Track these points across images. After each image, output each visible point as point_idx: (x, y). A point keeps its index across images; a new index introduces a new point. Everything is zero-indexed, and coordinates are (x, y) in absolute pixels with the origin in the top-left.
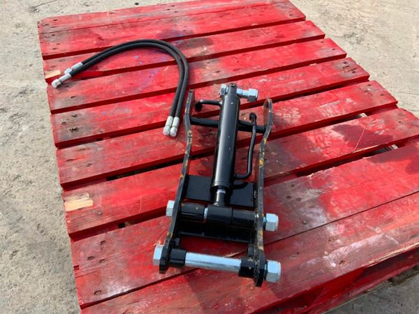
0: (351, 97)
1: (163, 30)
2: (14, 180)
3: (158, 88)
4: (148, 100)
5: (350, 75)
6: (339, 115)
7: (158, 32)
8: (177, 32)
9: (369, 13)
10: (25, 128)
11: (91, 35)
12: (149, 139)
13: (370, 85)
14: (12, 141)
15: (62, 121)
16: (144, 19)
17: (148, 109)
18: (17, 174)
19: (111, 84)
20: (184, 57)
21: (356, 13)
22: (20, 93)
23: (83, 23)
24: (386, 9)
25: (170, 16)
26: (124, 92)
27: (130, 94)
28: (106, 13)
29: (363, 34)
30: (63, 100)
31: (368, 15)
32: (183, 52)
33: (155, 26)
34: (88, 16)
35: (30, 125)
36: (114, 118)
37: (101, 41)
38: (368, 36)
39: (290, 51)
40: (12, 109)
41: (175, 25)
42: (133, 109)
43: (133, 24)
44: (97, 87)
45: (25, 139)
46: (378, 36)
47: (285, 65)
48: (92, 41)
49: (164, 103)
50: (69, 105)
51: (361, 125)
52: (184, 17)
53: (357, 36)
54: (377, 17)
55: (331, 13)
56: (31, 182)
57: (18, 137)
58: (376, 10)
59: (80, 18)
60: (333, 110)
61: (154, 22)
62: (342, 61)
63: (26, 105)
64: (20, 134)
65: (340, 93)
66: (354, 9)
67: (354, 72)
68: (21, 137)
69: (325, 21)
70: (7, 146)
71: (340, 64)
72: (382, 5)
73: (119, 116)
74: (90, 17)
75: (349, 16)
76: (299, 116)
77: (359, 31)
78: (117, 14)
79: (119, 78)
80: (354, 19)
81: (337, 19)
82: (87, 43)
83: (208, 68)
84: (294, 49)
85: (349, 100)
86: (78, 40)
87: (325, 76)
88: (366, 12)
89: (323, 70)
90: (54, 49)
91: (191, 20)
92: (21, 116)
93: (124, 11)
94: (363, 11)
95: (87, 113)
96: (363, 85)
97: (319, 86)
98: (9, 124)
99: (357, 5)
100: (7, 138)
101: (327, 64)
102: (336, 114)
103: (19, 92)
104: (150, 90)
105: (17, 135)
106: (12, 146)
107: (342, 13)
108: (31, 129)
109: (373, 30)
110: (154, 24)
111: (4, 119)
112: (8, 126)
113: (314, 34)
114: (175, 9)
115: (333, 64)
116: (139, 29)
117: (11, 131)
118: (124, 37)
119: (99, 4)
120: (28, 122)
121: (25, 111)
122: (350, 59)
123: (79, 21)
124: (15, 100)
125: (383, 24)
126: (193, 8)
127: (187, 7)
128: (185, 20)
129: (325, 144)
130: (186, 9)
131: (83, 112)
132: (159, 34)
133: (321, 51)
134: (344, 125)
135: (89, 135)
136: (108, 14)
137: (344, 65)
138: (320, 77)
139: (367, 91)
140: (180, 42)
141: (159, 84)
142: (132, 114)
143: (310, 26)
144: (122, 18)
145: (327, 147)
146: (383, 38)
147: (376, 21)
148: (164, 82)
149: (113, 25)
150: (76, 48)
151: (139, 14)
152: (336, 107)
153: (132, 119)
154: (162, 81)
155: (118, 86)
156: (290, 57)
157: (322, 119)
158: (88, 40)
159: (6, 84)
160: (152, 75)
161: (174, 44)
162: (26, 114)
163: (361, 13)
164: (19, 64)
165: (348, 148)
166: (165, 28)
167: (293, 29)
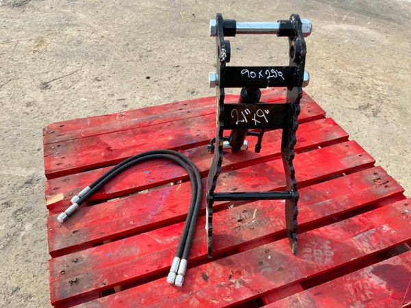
0: (388, 222)
1: (175, 136)
2: (12, 294)
3: (170, 215)
4: (158, 233)
5: (383, 192)
6: (377, 250)
7: (170, 138)
8: (190, 138)
9: (383, 81)
10: (28, 226)
11: (99, 144)
12: (159, 293)
13: (406, 205)
14: (13, 242)
15: (61, 268)
16: (155, 122)
17: (158, 246)
18: (16, 286)
19: (118, 210)
20: (198, 169)
21: (369, 81)
22: (26, 183)
23: (91, 129)
24: (399, 75)
25: (183, 117)
26: (131, 222)
27: (139, 224)
28: (116, 115)
29: (379, 104)
30: (64, 236)
31: (382, 83)
32: (196, 164)
33: (167, 131)
34: (96, 121)
35: (34, 222)
36: (119, 262)
37: (110, 152)
38: (384, 108)
39: (313, 158)
40: (16, 203)
41: (188, 129)
42: (142, 247)
43: (143, 130)
44: (102, 216)
45: (28, 240)
46: (394, 107)
47: (309, 178)
48: (101, 153)
49: (177, 237)
50: (71, 244)
51: (404, 264)
52: (197, 119)
53: (372, 107)
54: (391, 84)
55: (344, 82)
56: (30, 296)
57: (20, 237)
58: (390, 76)
59: (89, 123)
60: (370, 242)
61: (166, 126)
62: (371, 171)
63: (32, 197)
64: (23, 234)
65: (374, 217)
66: (367, 76)
67: (386, 187)
68: (23, 238)
69: (338, 91)
70: (8, 249)
71: (369, 175)
72: (395, 71)
73: (125, 259)
74: (99, 121)
75: (362, 85)
76: (332, 253)
77: (374, 102)
78: (127, 117)
79: (127, 202)
80: (368, 87)
81: (350, 88)
82: (95, 155)
83: (224, 184)
84: (317, 155)
85: (386, 228)
86: (84, 152)
87: (355, 192)
88: (380, 80)
89: (351, 184)
90: (58, 164)
91: (204, 122)
92: (25, 211)
93: (134, 113)
94: (377, 79)
95: (90, 256)
96: (398, 205)
97: (349, 207)
98: (12, 221)
99: (369, 72)
100: (8, 239)
101: (356, 175)
102: (374, 248)
103: (24, 182)
104: (161, 219)
105: (19, 235)
106: (14, 249)
107: (354, 81)
108: (35, 227)
109: (389, 100)
110: (166, 128)
111: (7, 216)
112: (10, 224)
113: (337, 136)
114: (188, 108)
115: (361, 175)
116: (150, 135)
117: (13, 230)
118: (135, 147)
119: (111, 78)
120: (32, 219)
121: (29, 205)
122: (379, 168)
123: (86, 126)
124: (20, 192)
125: (398, 92)
126: (206, 107)
127: (199, 106)
128: (199, 122)
129: (366, 295)
130: (198, 108)
131: (84, 254)
132: (171, 141)
133: (347, 158)
134: (384, 265)
135: (90, 290)
136: (118, 117)
137: (375, 177)
138: (349, 195)
139: (404, 214)
140: (194, 150)
141: (171, 209)
142: (140, 255)
143: (331, 125)
144: (132, 121)
145: (368, 301)
146: (400, 109)
147: (390, 90)
148: (176, 206)
149: (123, 131)
150: (83, 162)
151: (151, 117)
152: (372, 238)
153: (139, 263)
154: (174, 203)
155: (126, 214)
156: (314, 167)
157: (359, 257)
158: (96, 151)
159: (12, 172)
160: (164, 196)
161: (186, 154)
162: (31, 209)
163: (374, 81)
164: (27, 148)
165: (393, 301)
166: (177, 133)
167: (314, 130)
